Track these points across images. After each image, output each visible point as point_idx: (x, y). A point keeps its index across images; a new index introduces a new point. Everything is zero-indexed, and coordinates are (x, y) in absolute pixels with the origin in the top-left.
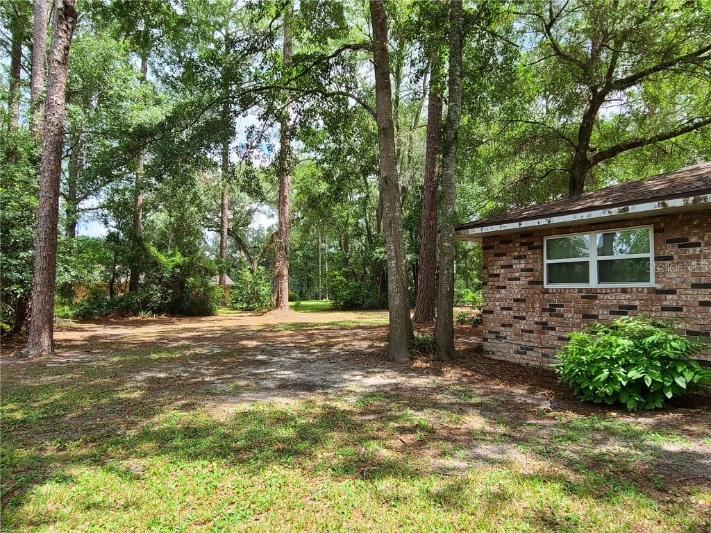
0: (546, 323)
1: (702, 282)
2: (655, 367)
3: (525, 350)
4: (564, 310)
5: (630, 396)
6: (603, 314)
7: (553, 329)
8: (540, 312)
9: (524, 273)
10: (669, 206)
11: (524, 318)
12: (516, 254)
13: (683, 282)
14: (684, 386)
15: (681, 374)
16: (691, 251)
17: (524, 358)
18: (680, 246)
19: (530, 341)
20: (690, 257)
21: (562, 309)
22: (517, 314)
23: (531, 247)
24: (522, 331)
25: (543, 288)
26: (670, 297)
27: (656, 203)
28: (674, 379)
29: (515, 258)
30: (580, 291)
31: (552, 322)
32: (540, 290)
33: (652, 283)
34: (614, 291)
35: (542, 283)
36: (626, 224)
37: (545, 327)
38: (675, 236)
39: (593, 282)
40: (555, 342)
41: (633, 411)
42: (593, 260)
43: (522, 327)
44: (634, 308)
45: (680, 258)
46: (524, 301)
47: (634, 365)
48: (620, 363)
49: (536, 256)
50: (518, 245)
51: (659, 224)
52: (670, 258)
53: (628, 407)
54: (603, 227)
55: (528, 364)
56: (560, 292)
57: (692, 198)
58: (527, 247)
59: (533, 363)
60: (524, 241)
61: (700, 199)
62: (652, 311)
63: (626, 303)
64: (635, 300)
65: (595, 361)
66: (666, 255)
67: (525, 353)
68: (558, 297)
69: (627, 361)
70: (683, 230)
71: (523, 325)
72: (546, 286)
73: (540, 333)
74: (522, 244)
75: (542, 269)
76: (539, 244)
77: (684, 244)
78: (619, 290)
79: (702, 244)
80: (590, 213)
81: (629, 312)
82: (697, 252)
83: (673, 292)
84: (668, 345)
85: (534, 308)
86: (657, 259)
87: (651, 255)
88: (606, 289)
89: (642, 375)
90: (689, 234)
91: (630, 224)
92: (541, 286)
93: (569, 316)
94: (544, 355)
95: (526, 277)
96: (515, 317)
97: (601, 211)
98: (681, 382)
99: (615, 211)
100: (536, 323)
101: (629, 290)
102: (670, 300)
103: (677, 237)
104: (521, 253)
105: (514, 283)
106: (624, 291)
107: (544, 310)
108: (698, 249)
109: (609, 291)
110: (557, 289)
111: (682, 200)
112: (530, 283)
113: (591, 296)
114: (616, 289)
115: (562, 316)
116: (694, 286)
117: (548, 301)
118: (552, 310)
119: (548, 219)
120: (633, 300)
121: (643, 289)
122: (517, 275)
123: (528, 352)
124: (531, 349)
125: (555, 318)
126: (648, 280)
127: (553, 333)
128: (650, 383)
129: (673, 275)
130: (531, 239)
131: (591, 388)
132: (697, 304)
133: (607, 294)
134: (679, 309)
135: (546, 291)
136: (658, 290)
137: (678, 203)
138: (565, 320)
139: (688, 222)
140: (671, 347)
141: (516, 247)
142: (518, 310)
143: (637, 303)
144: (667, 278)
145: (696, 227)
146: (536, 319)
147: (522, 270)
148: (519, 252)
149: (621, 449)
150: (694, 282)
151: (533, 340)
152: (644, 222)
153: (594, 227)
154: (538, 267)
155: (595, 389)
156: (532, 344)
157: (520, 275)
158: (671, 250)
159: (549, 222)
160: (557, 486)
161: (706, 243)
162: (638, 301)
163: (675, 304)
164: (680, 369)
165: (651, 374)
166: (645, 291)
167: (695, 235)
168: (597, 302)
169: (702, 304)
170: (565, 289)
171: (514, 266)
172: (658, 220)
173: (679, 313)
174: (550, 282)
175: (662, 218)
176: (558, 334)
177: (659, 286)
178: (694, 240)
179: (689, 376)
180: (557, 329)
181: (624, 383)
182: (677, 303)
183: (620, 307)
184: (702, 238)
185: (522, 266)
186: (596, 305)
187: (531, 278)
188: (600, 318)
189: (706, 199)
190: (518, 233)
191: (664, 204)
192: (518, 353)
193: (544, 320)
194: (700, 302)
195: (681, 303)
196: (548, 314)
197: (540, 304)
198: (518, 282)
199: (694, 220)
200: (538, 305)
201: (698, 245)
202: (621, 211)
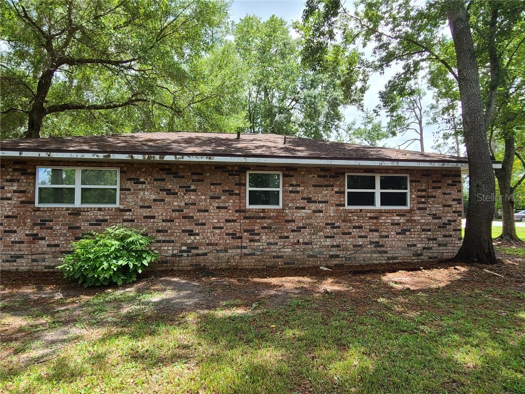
0: (36, 235)
1: (146, 205)
2: (132, 256)
3: (15, 258)
4: (53, 224)
5: (118, 277)
6: (84, 225)
7: (43, 239)
8: (31, 226)
9: (16, 194)
10: (135, 158)
11: (15, 232)
12: (8, 177)
13: (135, 205)
14: (147, 265)
15: (145, 258)
16: (140, 186)
17: (13, 265)
18: (135, 183)
19: (21, 250)
20: (140, 190)
21: (51, 223)
22: (7, 229)
23: (24, 172)
24: (13, 242)
25: (34, 207)
26: (128, 213)
27: (128, 155)
28: (142, 262)
29: (7, 181)
30: (67, 209)
31: (43, 233)
32: (32, 209)
33: (117, 205)
34: (92, 210)
35: (34, 203)
36: (103, 165)
37: (36, 237)
38: (132, 177)
39: (78, 203)
40: (45, 249)
41: (121, 286)
42: (78, 187)
43: (13, 239)
44: (106, 221)
45: (134, 190)
46: (16, 217)
47: (120, 257)
48: (112, 256)
49: (29, 181)
50: (10, 170)
51: (124, 168)
52: (129, 190)
53: (118, 284)
54: (87, 165)
55: (17, 269)
56: (50, 210)
57: (147, 156)
58: (20, 172)
59: (23, 268)
60: (17, 167)
61: (151, 157)
62: (117, 222)
63: (101, 218)
64: (106, 216)
65: (98, 257)
66: (127, 187)
67: (15, 261)
68: (48, 214)
69: (116, 255)
70: (137, 173)
71: (14, 237)
72: (37, 205)
73: (30, 242)
74: (15, 170)
75: (34, 192)
76: (33, 171)
77: (137, 182)
78: (96, 209)
79: (146, 183)
80: (83, 154)
81: (103, 223)
82: (144, 187)
83: (130, 210)
84: (138, 242)
85: (25, 224)
86: (121, 190)
87: (118, 187)
88: (87, 208)
89: (127, 262)
90: (140, 176)
91: (105, 165)
92: (33, 205)
93: (57, 228)
94: (33, 260)
95: (18, 198)
96: (5, 231)
97: (92, 154)
98: (145, 263)
99: (101, 156)
100: (27, 235)
101: (104, 209)
102: (128, 215)
103: (133, 177)
104: (14, 177)
105: (5, 202)
106: (100, 209)
107: (35, 224)
108: (144, 185)
109: (89, 210)
110: (48, 208)
111: (142, 156)
112: (22, 202)
113: (76, 213)
114: (95, 208)
115: (51, 228)
116: (141, 207)
117: (39, 217)
118: (43, 224)
119: (49, 153)
120: (105, 216)
121: (112, 208)
122: (9, 195)
123: (18, 260)
124: (21, 257)
125: (45, 230)
126: (115, 203)
127: (43, 242)
128: (132, 266)
129: (130, 200)
130: (24, 167)
131: (96, 276)
132: (142, 217)
133: (88, 211)
134: (132, 221)
135: (38, 209)
136: (121, 209)
137: (139, 157)
138: (54, 231)
139: (140, 169)
140: (139, 243)
141: (9, 172)
142: (9, 225)
143: (108, 217)
144: (127, 202)
145: (144, 172)
146: (27, 232)
147: (15, 192)
148: (12, 176)
149: (136, 307)
150: (141, 204)
151: (24, 249)
152: (114, 165)
153: (80, 164)
154: (31, 189)
155: (99, 276)
156: (22, 253)
157: (12, 196)
158: (129, 185)
159: (49, 155)
160: (126, 337)
161: (148, 182)
162: (108, 216)
163: (130, 218)
164: (144, 256)
165: (131, 261)
166: (114, 210)
167: (144, 177)
168: (80, 217)
169: (145, 217)
170: (55, 208)
171: (6, 188)
172: (123, 165)
173: (133, 223)
174: (40, 202)
175: (125, 164)
176: (47, 243)
177: (122, 207)
178: (142, 180)
179: (149, 259)
180: (47, 238)
181: (115, 269)
182: (132, 217)
183: (96, 221)
184: (147, 179)
185: (15, 188)
186: (80, 219)
187: (24, 199)
188: (82, 228)
189: (154, 157)
190: (12, 160)
191: (132, 157)
192: (8, 261)
193: (35, 232)
194: (144, 216)
195: (134, 217)
196: (39, 227)
197: (31, 219)
198: (9, 202)
199: (143, 168)
200: (29, 221)
201: (144, 183)
202: (105, 157)
